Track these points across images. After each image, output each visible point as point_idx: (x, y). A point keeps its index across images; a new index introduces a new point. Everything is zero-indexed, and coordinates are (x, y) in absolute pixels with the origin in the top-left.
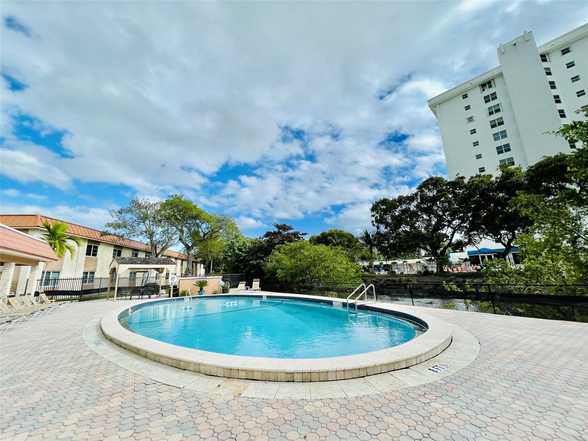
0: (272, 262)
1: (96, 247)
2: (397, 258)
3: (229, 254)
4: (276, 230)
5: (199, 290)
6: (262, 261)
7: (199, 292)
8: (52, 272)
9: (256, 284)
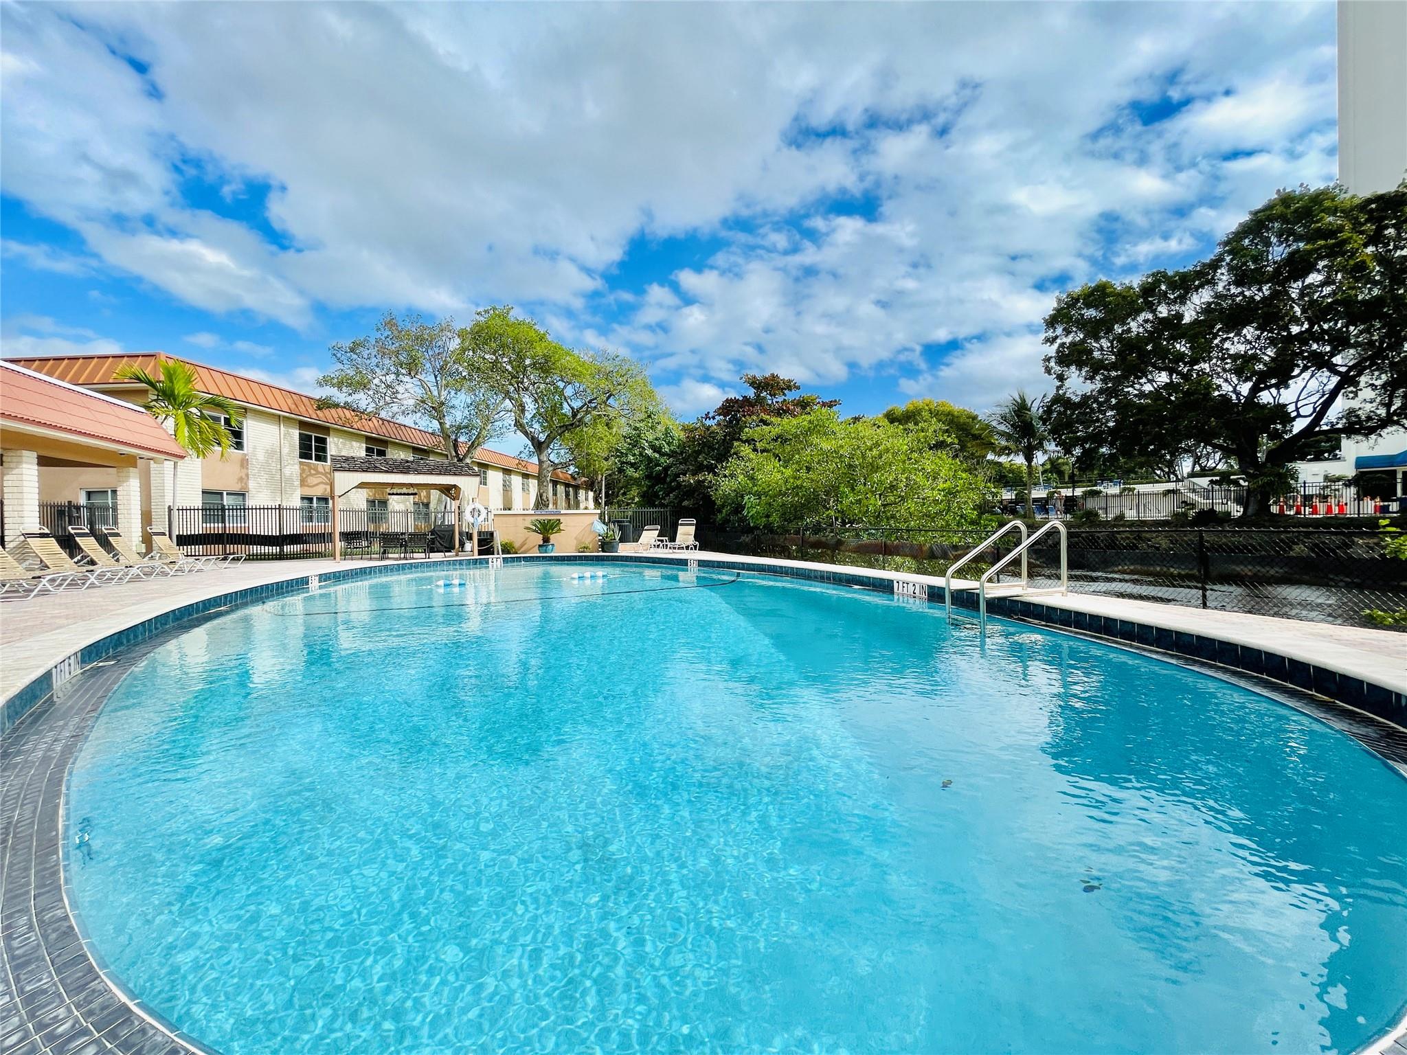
0: (732, 476)
1: (324, 441)
2: (1102, 481)
3: (631, 458)
4: (751, 393)
5: (541, 543)
6: (710, 477)
7: (540, 546)
8: (225, 493)
9: (686, 532)
